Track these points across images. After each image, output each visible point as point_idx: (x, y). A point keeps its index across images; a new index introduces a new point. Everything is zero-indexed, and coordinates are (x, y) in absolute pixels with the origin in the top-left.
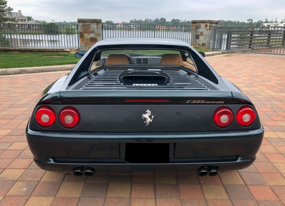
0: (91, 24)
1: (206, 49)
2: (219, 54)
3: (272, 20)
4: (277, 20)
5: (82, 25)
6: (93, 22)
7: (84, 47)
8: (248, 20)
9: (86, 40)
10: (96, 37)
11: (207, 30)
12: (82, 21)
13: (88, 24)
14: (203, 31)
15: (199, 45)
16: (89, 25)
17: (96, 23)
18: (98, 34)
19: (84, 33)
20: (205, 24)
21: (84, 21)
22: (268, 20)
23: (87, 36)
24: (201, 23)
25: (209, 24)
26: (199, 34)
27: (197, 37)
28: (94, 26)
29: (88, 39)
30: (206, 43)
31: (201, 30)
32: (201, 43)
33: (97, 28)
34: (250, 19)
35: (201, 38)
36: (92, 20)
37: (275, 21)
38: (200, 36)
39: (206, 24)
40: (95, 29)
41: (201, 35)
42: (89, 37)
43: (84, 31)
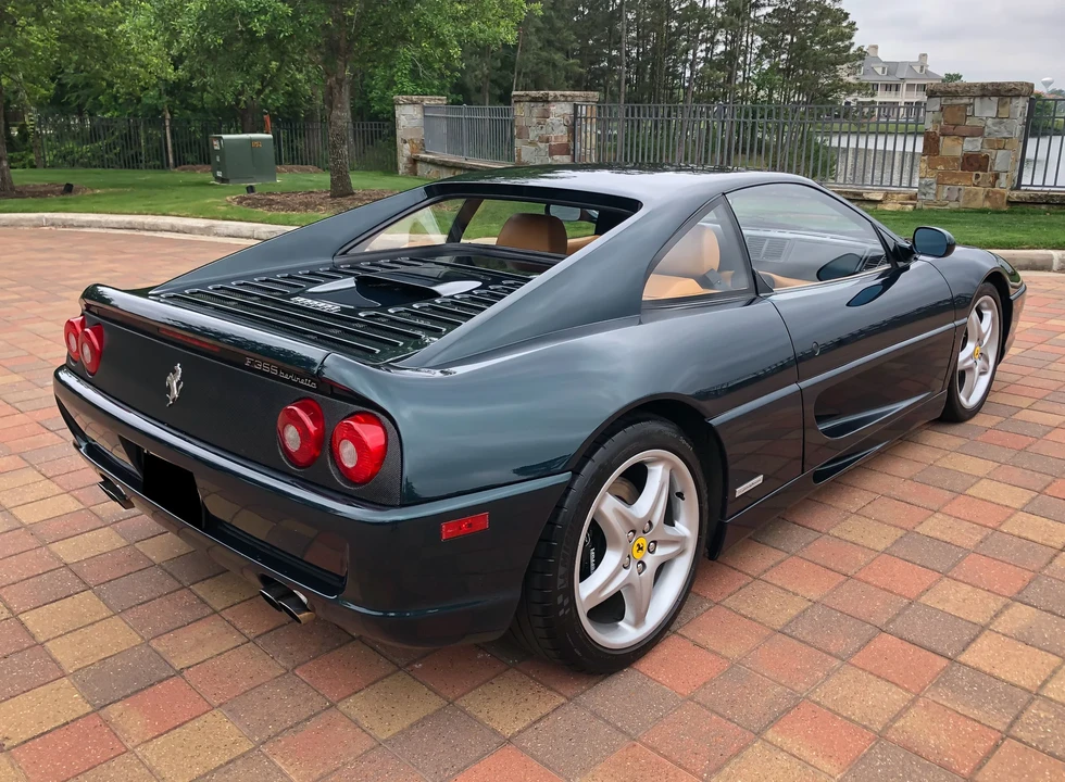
0: (977, 101)
5: (937, 108)
6: (983, 96)
7: (934, 186)
9: (945, 161)
10: (986, 151)
12: (941, 92)
13: (966, 101)
16: (967, 105)
17: (995, 99)
18: (999, 141)
19: (941, 138)
21: (949, 92)
23: (952, 148)
28: (986, 111)
29: (955, 159)
33: (997, 117)
36: (983, 87)
40: (990, 122)
42: (958, 153)
43: (941, 129)
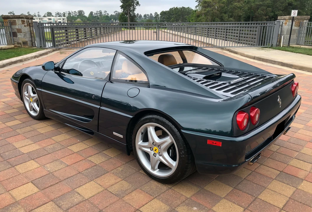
1: (29, 47)
2: (51, 52)
3: (35, 13)
4: (40, 14)
8: (9, 13)
11: (25, 26)
14: (20, 28)
15: (18, 43)
20: (20, 20)
22: (30, 14)
24: (15, 19)
25: (25, 20)
26: (16, 31)
27: (15, 34)
30: (27, 41)
31: (17, 27)
32: (20, 41)
34: (11, 12)
35: (19, 36)
37: (38, 15)
38: (18, 34)
39: (23, 19)
41: (18, 32)
